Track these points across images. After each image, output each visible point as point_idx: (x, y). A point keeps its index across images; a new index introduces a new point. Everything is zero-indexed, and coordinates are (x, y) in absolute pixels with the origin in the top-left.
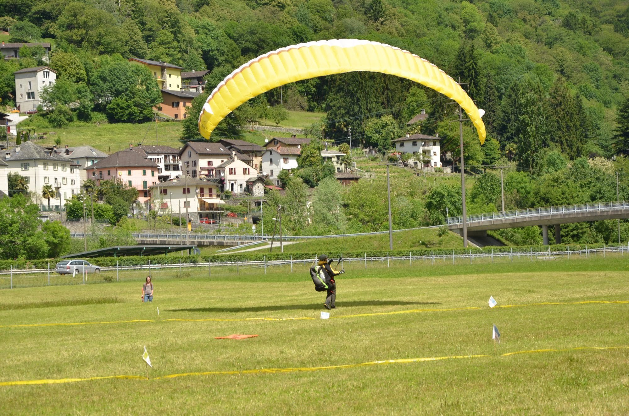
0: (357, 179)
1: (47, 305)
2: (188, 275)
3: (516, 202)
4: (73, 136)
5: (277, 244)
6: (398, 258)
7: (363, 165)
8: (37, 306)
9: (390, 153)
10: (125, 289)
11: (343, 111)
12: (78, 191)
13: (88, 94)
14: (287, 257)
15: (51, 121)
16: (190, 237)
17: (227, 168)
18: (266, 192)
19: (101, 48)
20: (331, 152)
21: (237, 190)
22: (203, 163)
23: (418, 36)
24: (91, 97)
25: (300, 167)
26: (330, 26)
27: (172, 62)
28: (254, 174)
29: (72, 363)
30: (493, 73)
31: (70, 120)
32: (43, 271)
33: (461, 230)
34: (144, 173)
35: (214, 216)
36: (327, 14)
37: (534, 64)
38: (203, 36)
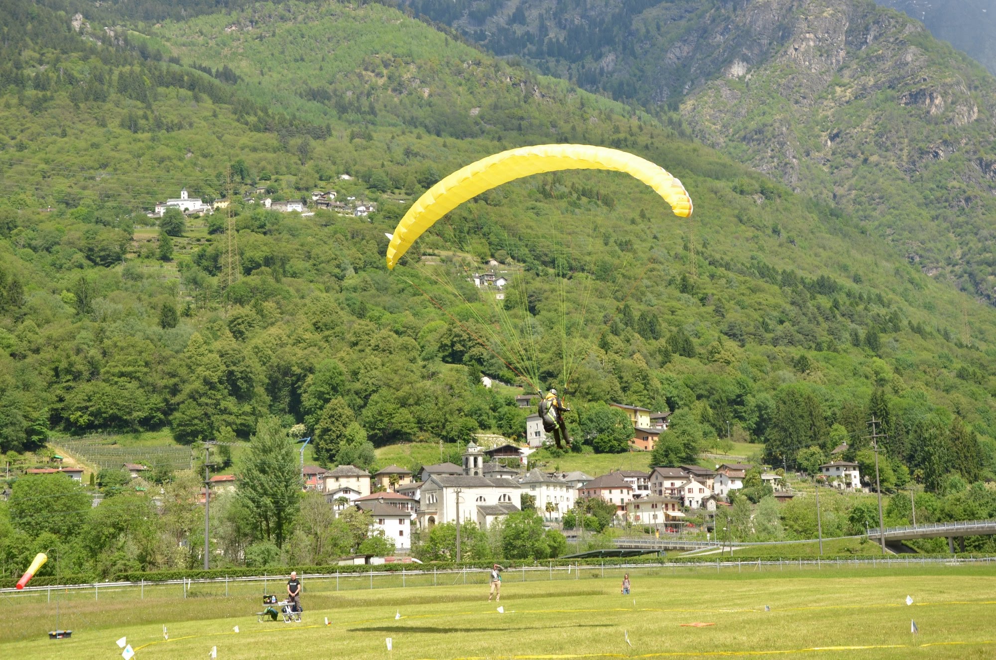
0: (791, 497)
1: (550, 595)
2: (657, 574)
3: (925, 517)
4: (568, 464)
5: (727, 549)
6: (827, 562)
7: (796, 486)
8: (542, 596)
9: (818, 476)
10: (608, 583)
11: (778, 443)
12: (571, 507)
13: (579, 431)
14: (735, 560)
15: (552, 453)
16: (658, 542)
17: (686, 488)
18: (717, 507)
19: (589, 397)
20: (769, 475)
21: (695, 506)
22: (667, 484)
23: (838, 384)
24: (582, 434)
25: (745, 487)
26: (766, 376)
27: (642, 406)
28: (708, 493)
29: (569, 642)
30: (900, 413)
31: (566, 452)
32: (546, 568)
33: (880, 540)
34: (622, 492)
35: (676, 526)
36: (764, 368)
37: (934, 407)
38: (667, 386)
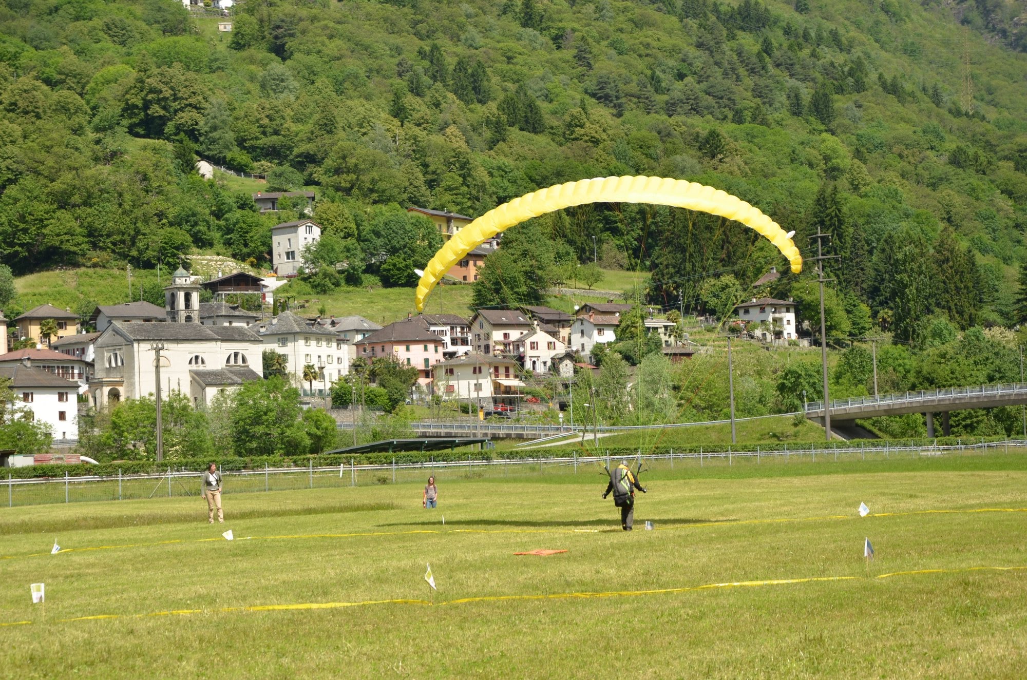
0: (689, 355)
1: (309, 511)
2: (480, 475)
3: (893, 383)
4: (340, 304)
5: (590, 436)
6: (742, 454)
7: (697, 337)
8: (297, 513)
9: (733, 321)
10: (402, 492)
11: (672, 270)
12: (345, 372)
13: (358, 252)
14: (602, 453)
15: (314, 287)
16: (482, 427)
17: (528, 342)
18: (576, 371)
19: (375, 196)
20: (658, 321)
21: (540, 369)
22: (498, 335)
23: (766, 176)
24: (362, 256)
25: (619, 340)
26: (655, 164)
27: (460, 212)
28: (561, 349)
29: (339, 583)
30: (861, 221)
31: (337, 284)
32: (304, 469)
33: (823, 419)
34: (426, 349)
35: (511, 402)
36: (651, 151)
37: (912, 211)
38: (499, 179)
